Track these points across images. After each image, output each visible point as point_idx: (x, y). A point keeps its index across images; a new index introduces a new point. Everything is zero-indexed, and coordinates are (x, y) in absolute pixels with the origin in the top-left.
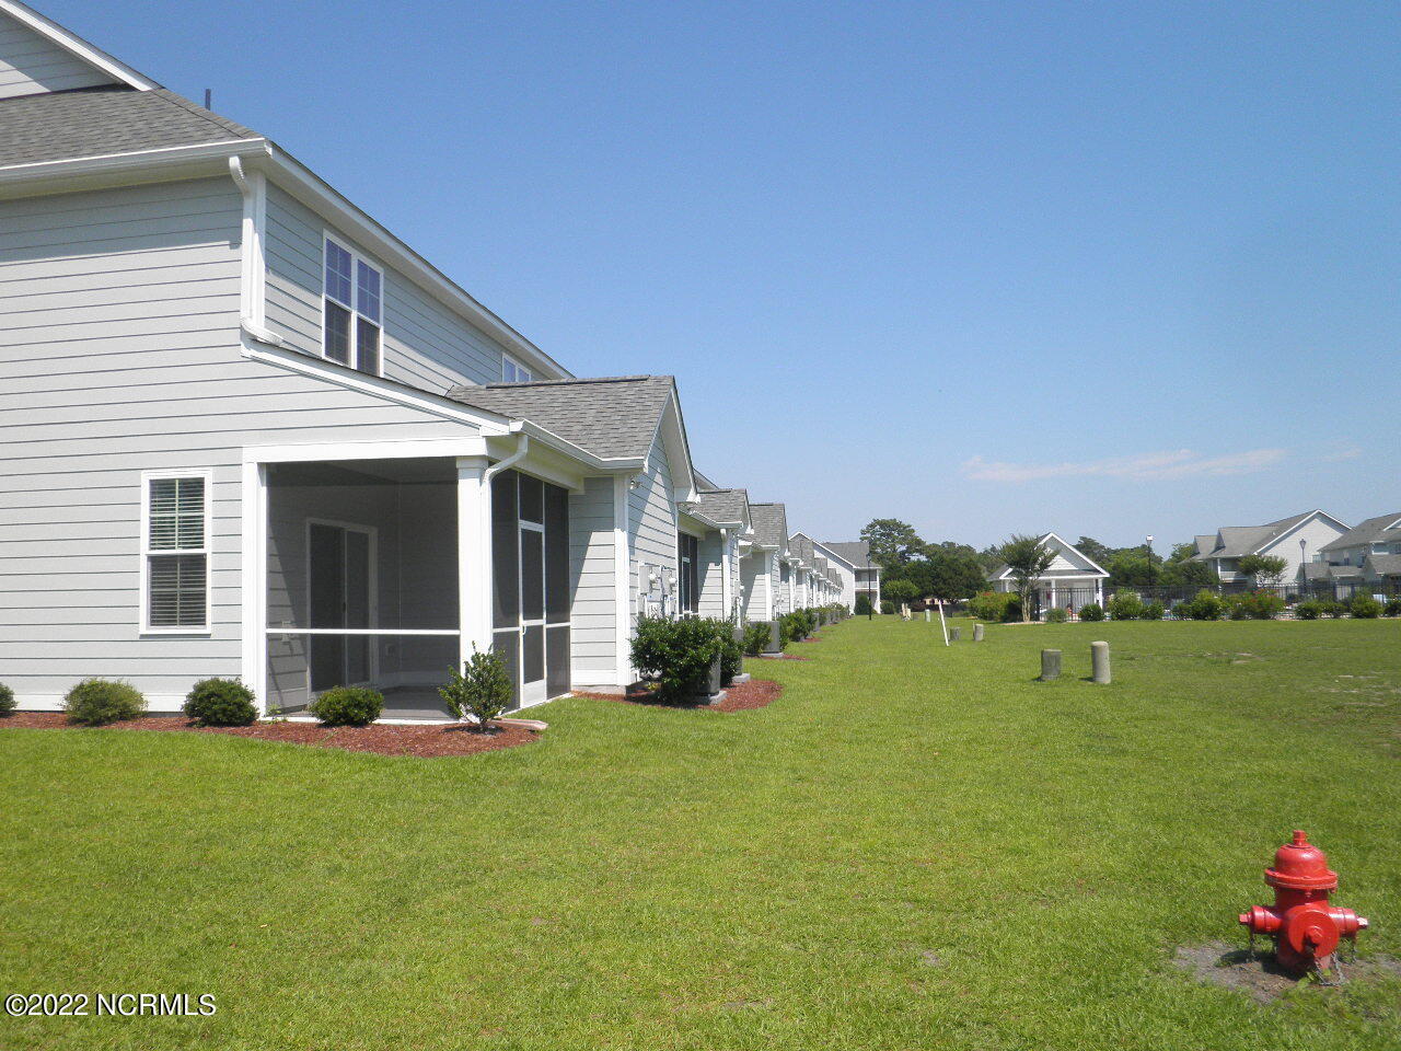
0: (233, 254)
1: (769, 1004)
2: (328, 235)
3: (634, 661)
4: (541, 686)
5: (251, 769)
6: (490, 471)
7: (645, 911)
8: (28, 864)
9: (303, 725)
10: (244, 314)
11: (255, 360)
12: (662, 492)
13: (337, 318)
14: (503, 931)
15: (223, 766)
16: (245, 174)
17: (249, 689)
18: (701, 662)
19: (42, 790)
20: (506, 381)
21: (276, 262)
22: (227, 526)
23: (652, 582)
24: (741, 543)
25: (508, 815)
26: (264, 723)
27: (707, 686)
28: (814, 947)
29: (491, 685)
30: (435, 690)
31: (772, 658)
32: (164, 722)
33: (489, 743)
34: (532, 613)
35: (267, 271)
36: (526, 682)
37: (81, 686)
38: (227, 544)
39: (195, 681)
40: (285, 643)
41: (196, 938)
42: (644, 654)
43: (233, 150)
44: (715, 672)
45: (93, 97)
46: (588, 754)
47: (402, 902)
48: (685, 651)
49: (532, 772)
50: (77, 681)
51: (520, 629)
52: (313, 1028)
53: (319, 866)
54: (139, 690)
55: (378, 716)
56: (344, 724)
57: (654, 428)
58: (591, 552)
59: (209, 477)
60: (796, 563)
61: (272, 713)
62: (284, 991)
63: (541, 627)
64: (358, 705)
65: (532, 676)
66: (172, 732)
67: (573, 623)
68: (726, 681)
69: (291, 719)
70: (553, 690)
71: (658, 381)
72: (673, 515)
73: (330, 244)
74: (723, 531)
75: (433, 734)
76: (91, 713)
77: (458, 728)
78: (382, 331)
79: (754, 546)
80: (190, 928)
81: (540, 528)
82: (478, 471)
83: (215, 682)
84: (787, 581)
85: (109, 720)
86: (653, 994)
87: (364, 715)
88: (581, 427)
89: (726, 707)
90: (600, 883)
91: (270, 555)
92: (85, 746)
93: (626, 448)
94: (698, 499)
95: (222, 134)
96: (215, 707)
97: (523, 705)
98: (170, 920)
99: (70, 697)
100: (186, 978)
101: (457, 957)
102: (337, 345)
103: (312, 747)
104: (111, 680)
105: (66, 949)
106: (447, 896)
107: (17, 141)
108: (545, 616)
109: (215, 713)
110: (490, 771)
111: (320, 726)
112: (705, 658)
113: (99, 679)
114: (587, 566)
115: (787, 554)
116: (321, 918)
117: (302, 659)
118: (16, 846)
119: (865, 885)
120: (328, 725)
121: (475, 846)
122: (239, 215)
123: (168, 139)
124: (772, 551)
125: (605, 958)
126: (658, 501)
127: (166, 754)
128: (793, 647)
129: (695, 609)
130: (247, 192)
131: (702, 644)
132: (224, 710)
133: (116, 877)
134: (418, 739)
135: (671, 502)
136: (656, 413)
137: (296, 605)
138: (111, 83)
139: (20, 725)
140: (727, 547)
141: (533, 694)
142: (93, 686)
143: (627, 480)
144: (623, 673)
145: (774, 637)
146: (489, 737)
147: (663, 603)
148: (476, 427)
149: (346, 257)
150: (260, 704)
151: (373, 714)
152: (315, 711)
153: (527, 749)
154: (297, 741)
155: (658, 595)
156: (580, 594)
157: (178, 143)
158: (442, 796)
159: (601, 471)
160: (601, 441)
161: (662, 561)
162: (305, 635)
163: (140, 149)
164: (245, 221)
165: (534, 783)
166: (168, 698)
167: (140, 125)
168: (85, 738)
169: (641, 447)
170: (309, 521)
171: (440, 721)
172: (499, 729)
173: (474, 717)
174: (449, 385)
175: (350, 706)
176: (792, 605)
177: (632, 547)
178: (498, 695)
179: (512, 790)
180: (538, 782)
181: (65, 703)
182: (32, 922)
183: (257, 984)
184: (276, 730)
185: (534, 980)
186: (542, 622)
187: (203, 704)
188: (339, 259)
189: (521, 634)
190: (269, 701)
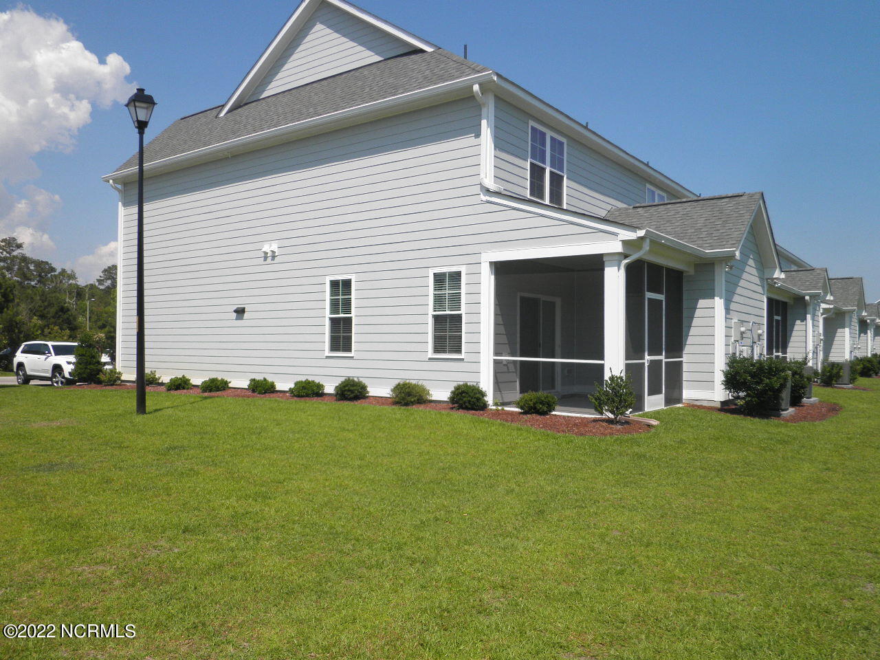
0: (475, 141)
1: (742, 596)
2: (532, 123)
3: (725, 385)
4: (660, 398)
5: (480, 434)
6: (626, 261)
7: (684, 535)
8: (361, 472)
9: (513, 412)
10: (482, 176)
11: (488, 202)
12: (754, 272)
13: (537, 173)
14: (594, 535)
15: (465, 432)
16: (482, 94)
17: (484, 390)
18: (773, 387)
19: (375, 437)
20: (648, 202)
21: (501, 143)
22: (473, 298)
23: (742, 333)
24: (823, 306)
25: (618, 473)
26: (491, 409)
27: (779, 404)
28: (787, 570)
29: (621, 395)
30: (587, 397)
31: (843, 388)
32: (439, 406)
33: (618, 431)
34: (655, 350)
35: (495, 149)
36: (648, 395)
37: (399, 384)
38: (473, 308)
39: (455, 384)
40: (504, 365)
41: (431, 516)
42: (732, 381)
43: (474, 81)
44: (786, 395)
45: (405, 59)
46: (682, 442)
47: (542, 512)
48: (762, 380)
49: (642, 450)
50: (397, 382)
51: (646, 361)
52: (475, 567)
53: (501, 489)
54: (428, 388)
55: (554, 410)
56: (534, 413)
57: (745, 229)
58: (698, 313)
59: (463, 270)
60: (873, 320)
61: (496, 404)
62: (466, 547)
63: (662, 360)
64: (542, 403)
65: (654, 390)
66: (444, 412)
67: (685, 359)
68: (796, 401)
69: (507, 409)
70: (669, 401)
71: (751, 196)
72: (763, 287)
73: (533, 128)
74: (807, 298)
75: (584, 423)
76: (404, 399)
77: (600, 420)
78: (565, 178)
79: (835, 308)
80: (429, 511)
81: (662, 297)
82: (616, 262)
83: (466, 385)
84: (866, 333)
85: (413, 403)
86: (669, 580)
87: (545, 409)
88: (693, 231)
89: (793, 419)
90: (662, 517)
91: (496, 315)
92: (398, 416)
93: (724, 243)
94: (783, 276)
95: (470, 72)
96: (464, 399)
97: (647, 409)
98: (421, 506)
99: (393, 390)
100: (421, 535)
101: (561, 545)
102: (537, 189)
103: (514, 425)
104: (414, 382)
105: (370, 513)
106: (568, 513)
107: (367, 90)
108: (664, 354)
109: (465, 403)
110: (615, 448)
111: (521, 413)
112: (777, 386)
113: (408, 381)
114: (695, 322)
115: (864, 314)
116: (496, 515)
117: (515, 374)
118: (358, 462)
119: (843, 539)
120: (525, 413)
121: (593, 488)
122: (479, 118)
123: (442, 79)
124: (851, 312)
125: (648, 557)
126: (750, 277)
127: (438, 423)
128: (862, 381)
129: (785, 352)
130: (484, 104)
131: (774, 375)
132: (469, 401)
133: (399, 482)
134: (575, 425)
135: (762, 279)
136: (748, 219)
137: (511, 343)
138: (414, 49)
139: (370, 403)
140: (810, 309)
141: (654, 403)
142: (405, 385)
143: (724, 265)
144: (718, 393)
145: (845, 374)
146: (619, 427)
147: (752, 347)
148: (616, 234)
149: (543, 135)
150: (489, 399)
151: (551, 408)
152: (518, 405)
153: (642, 436)
154: (507, 421)
155: (749, 342)
156: (690, 340)
157: (447, 81)
158: (582, 458)
159: (704, 258)
160: (706, 239)
161: (752, 319)
162: (517, 361)
163: (427, 87)
164: (482, 121)
165: (641, 456)
166: (441, 393)
167: (427, 72)
168: (399, 412)
169: (734, 242)
170: (519, 295)
171: (590, 415)
172: (627, 423)
173: (610, 414)
174: (609, 207)
175: (537, 402)
176: (869, 351)
177: (728, 310)
178: (625, 401)
179: (626, 459)
180: (644, 456)
181: (391, 393)
182: (357, 499)
183: (454, 542)
184: (497, 414)
185: (600, 562)
186: (662, 357)
187: (458, 397)
188: (539, 137)
189: (646, 365)
190: (495, 398)
